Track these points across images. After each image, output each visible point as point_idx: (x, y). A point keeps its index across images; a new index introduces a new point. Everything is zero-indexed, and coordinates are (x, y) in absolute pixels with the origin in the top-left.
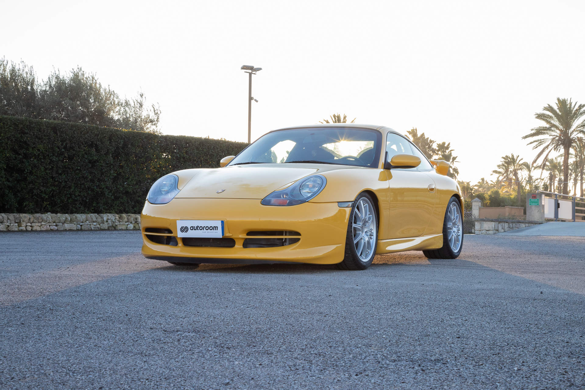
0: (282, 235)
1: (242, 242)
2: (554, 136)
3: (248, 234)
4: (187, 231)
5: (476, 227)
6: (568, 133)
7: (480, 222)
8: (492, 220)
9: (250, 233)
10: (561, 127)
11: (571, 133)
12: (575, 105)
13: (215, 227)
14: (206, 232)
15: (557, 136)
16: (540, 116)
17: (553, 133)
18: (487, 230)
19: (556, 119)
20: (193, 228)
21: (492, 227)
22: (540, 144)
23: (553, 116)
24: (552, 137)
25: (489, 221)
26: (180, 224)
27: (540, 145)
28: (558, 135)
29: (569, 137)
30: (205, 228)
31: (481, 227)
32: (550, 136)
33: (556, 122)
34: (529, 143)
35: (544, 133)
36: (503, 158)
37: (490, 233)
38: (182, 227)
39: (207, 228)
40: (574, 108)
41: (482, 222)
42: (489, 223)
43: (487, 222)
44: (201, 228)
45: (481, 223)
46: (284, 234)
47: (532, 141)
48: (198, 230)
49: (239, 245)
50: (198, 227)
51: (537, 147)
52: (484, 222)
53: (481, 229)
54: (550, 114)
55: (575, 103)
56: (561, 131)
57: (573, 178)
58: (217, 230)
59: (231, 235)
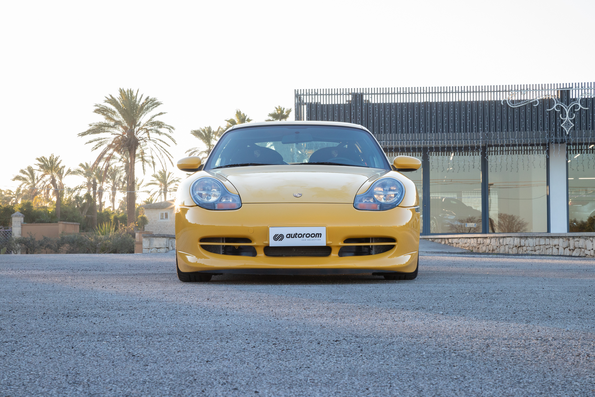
0: (369, 242)
1: (338, 250)
2: (117, 134)
3: (346, 241)
4: (281, 240)
5: (143, 244)
6: (134, 131)
7: (150, 238)
8: (164, 235)
9: (348, 240)
10: (125, 124)
11: (137, 132)
12: (141, 98)
13: (319, 234)
14: (307, 240)
15: (121, 135)
16: (101, 110)
17: (116, 131)
18: (157, 248)
19: (119, 115)
20: (290, 236)
21: (164, 244)
22: (100, 144)
23: (116, 110)
24: (114, 136)
25: (160, 237)
26: (273, 232)
27: (100, 146)
28: (121, 133)
29: (134, 137)
30: (305, 235)
31: (150, 245)
32: (112, 134)
33: (119, 117)
34: (88, 141)
35: (104, 131)
36: (38, 159)
37: (161, 251)
38: (276, 235)
39: (308, 236)
40: (139, 102)
41: (152, 238)
42: (160, 239)
43: (157, 239)
44: (300, 236)
45: (150, 240)
46: (371, 242)
47: (91, 139)
48: (296, 237)
49: (334, 254)
50: (296, 234)
51: (97, 148)
52: (154, 238)
53: (149, 246)
54: (113, 108)
55: (141, 95)
56: (125, 128)
57: (111, 187)
58: (320, 237)
59: (331, 242)
